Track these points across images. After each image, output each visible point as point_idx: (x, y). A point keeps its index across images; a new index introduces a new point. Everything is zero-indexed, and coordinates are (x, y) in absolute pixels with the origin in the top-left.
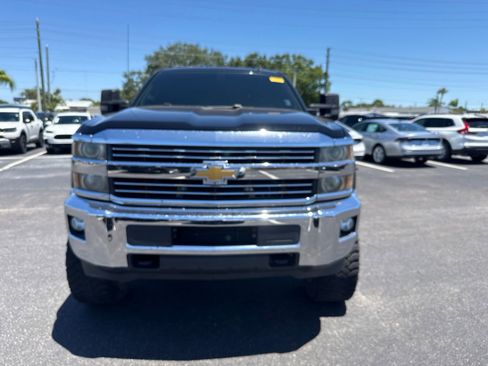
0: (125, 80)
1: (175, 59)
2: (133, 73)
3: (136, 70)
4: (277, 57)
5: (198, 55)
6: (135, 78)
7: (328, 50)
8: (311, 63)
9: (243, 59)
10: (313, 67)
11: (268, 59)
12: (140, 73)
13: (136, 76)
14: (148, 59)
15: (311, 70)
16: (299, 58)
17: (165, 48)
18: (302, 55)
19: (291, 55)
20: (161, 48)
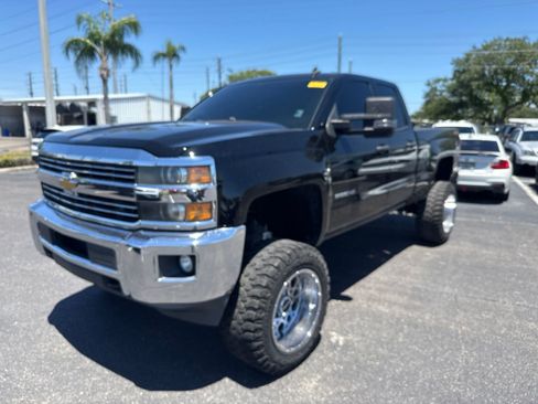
0: (427, 89)
1: (490, 59)
2: (438, 81)
3: (442, 77)
5: (523, 51)
6: (439, 86)
12: (445, 80)
13: (441, 83)
14: (457, 62)
17: (479, 47)
20: (474, 47)
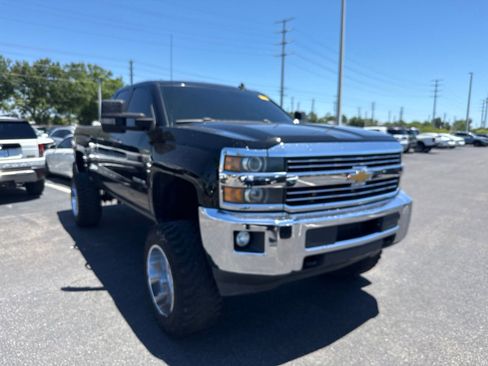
4: (74, 66)
7: (131, 63)
8: (110, 74)
9: (31, 64)
10: (114, 78)
11: (62, 67)
15: (113, 81)
16: (96, 67)
18: (99, 65)
19: (86, 64)
